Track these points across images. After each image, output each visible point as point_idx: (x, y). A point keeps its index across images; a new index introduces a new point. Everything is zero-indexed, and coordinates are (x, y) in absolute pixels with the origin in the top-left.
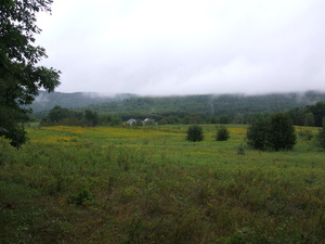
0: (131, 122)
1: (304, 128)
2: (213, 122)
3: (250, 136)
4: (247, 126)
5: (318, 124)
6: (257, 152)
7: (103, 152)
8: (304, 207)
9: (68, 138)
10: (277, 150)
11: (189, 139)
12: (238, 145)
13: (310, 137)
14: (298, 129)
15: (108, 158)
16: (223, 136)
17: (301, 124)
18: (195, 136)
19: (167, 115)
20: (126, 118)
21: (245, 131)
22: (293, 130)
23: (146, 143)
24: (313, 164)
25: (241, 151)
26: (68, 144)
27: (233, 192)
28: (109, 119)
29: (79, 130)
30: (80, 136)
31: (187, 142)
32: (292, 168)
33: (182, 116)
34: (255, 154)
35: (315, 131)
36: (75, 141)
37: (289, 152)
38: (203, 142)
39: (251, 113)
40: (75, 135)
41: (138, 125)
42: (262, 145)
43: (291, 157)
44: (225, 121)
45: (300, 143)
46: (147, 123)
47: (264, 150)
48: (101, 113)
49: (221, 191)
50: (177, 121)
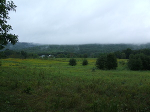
0: (43, 56)
1: (121, 60)
2: (81, 57)
3: (97, 63)
4: (96, 59)
5: (127, 58)
6: (101, 70)
7: (31, 70)
8: (121, 92)
9: (14, 64)
10: (109, 69)
11: (70, 64)
12: (92, 67)
13: (124, 64)
14: (118, 60)
15: (34, 73)
16: (85, 63)
17: (120, 58)
18: (73, 63)
19: (59, 53)
20: (40, 55)
21: (95, 61)
22: (116, 61)
23: (51, 66)
24: (125, 75)
25: (93, 70)
26: (15, 67)
27: (92, 87)
28: (32, 55)
29: (19, 60)
30: (19, 63)
31: (69, 66)
32: (116, 78)
33: (66, 54)
34: (99, 71)
35: (126, 61)
36: (17, 65)
37: (115, 71)
38: (76, 66)
39: (97, 53)
40: (17, 62)
41: (46, 58)
42: (103, 67)
43: (116, 73)
44: (86, 56)
45: (119, 66)
46: (50, 57)
47: (104, 69)
48: (29, 52)
49: (87, 87)
50: (64, 56)
